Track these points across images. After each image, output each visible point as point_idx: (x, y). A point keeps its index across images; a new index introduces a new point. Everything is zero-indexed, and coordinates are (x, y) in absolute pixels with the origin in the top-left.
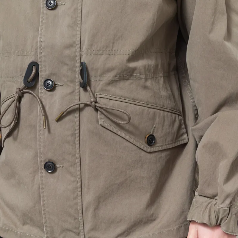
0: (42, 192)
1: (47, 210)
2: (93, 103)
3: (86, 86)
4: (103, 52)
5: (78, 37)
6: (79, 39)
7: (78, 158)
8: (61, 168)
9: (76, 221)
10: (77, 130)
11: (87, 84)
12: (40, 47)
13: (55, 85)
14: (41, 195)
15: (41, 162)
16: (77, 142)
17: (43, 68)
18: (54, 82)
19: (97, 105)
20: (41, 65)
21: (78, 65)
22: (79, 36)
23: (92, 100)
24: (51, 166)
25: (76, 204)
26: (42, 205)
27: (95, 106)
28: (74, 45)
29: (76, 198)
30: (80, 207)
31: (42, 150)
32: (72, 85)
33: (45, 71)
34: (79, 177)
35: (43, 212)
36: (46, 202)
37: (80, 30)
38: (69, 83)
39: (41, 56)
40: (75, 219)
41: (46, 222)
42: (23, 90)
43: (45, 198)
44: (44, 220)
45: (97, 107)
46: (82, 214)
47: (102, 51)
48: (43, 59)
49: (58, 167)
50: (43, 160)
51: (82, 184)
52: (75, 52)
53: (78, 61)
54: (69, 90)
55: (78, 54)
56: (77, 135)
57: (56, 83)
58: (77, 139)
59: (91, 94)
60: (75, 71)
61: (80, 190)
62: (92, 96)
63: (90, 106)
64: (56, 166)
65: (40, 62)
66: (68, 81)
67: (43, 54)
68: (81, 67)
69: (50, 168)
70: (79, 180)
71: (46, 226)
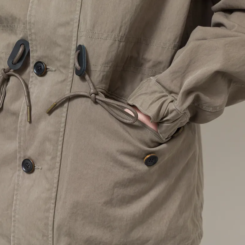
0: (17, 194)
1: (17, 216)
2: (93, 95)
3: (85, 75)
4: (107, 37)
5: (77, 14)
6: (77, 16)
7: (58, 162)
8: (40, 170)
9: (45, 238)
10: (62, 127)
11: (86, 73)
12: (30, 23)
13: (47, 69)
14: (15, 197)
15: (20, 158)
16: (60, 143)
17: (35, 48)
18: (46, 66)
19: (97, 97)
20: (32, 44)
21: (74, 47)
22: (79, 13)
23: (92, 91)
24: (29, 165)
25: (47, 218)
26: (13, 209)
27: (96, 99)
28: (72, 23)
29: (48, 210)
30: (51, 223)
31: (22, 144)
32: (64, 71)
33: (37, 51)
34: (55, 185)
35: (13, 219)
36: (17, 206)
37: (80, 6)
38: (62, 69)
39: (30, 33)
40: (43, 236)
41: (14, 232)
42: (8, 72)
43: (18, 202)
44: (12, 229)
45: (97, 100)
46: (52, 232)
47: (106, 35)
48: (33, 36)
49: (37, 168)
50: (22, 156)
51: (58, 195)
52: (72, 31)
53: (74, 43)
54: (60, 77)
55: (75, 34)
56: (62, 134)
57: (48, 67)
58: (61, 139)
59: (91, 84)
60: (69, 55)
61: (53, 201)
62: (92, 87)
63: (90, 98)
64: (35, 167)
65: (31, 40)
66: (60, 66)
67: (33, 31)
68: (79, 51)
69: (28, 167)
70: (55, 190)
71: (14, 236)
